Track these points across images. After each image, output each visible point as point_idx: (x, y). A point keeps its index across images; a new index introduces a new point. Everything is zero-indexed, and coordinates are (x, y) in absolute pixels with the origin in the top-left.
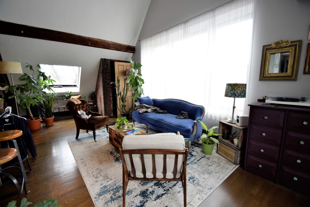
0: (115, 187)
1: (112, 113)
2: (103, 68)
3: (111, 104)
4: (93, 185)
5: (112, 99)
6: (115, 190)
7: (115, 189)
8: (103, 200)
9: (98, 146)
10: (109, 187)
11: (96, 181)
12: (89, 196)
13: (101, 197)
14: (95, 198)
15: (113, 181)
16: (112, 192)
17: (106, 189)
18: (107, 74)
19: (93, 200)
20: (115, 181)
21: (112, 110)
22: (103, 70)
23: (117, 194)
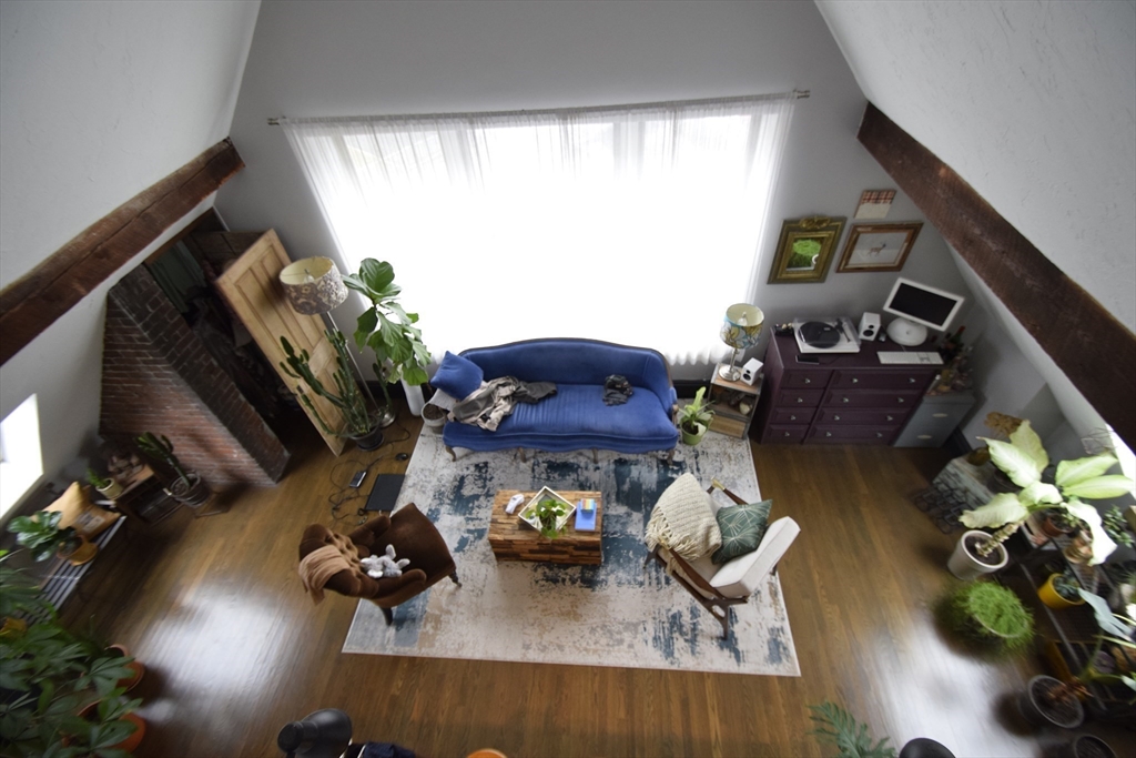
0: (667, 625)
1: (282, 451)
2: (146, 327)
3: (262, 427)
4: (636, 655)
5: (253, 408)
6: (675, 629)
7: (672, 627)
8: (685, 655)
9: (486, 590)
10: (661, 635)
11: (631, 646)
12: (661, 672)
13: (676, 654)
14: (672, 663)
15: (650, 621)
16: (676, 635)
17: (663, 640)
18: (177, 338)
19: (675, 667)
20: (654, 618)
21: (278, 441)
22: (152, 335)
23: (684, 629)
